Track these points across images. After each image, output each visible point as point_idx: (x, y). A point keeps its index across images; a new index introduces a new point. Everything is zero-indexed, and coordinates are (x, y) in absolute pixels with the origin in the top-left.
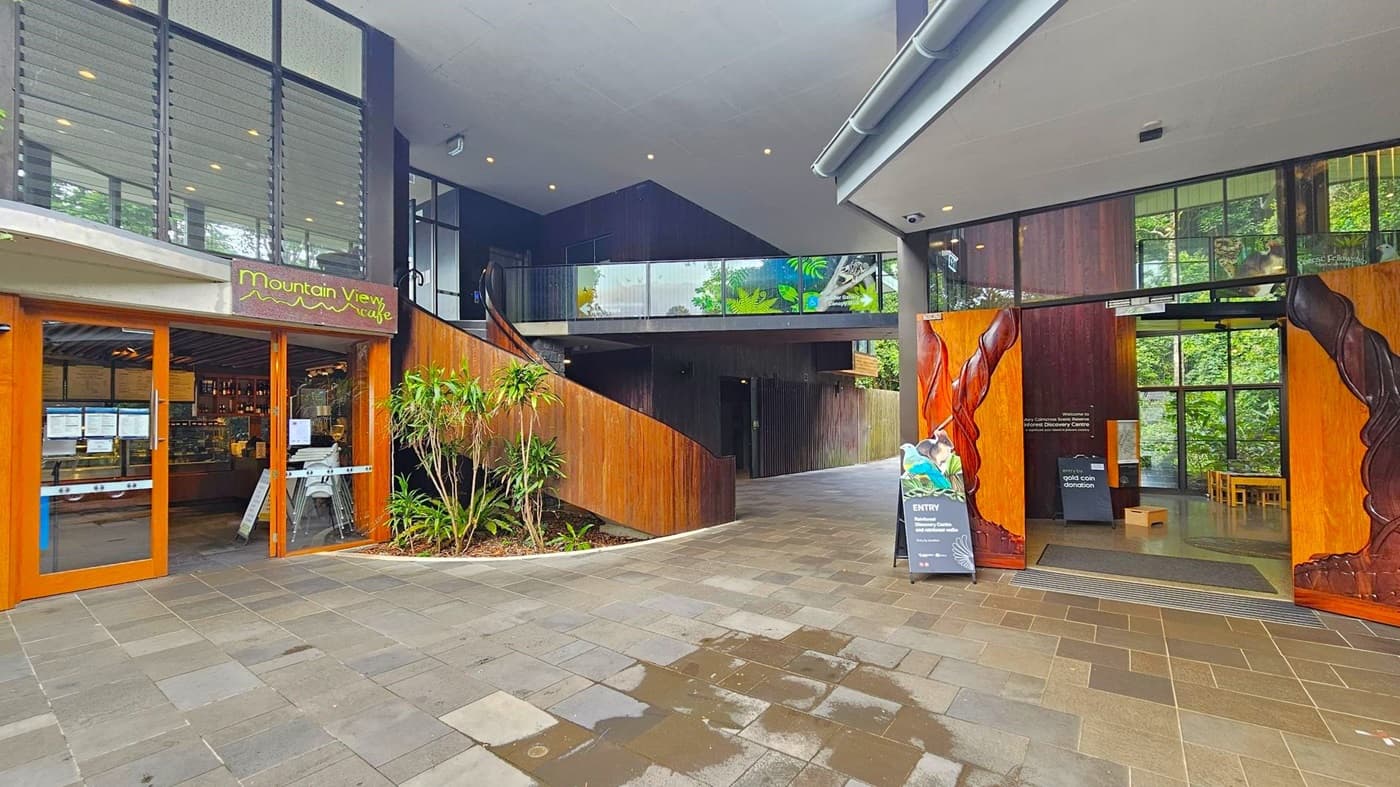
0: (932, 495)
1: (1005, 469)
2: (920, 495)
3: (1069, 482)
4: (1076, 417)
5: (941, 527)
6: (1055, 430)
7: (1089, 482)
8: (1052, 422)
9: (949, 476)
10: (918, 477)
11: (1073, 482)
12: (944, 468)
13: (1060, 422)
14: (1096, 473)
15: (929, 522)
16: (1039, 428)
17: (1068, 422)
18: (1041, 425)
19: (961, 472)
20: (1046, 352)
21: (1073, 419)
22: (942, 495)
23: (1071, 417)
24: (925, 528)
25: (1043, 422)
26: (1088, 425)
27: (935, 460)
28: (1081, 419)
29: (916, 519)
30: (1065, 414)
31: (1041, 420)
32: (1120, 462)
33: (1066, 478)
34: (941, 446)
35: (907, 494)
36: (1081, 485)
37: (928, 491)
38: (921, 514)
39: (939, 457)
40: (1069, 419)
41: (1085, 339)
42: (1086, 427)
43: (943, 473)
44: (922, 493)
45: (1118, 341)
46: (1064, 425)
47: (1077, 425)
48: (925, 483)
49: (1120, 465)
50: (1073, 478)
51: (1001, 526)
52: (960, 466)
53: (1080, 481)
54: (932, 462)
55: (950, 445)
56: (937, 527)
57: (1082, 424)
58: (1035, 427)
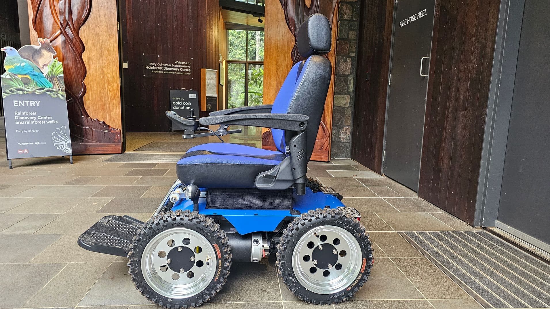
0: (33, 93)
1: (106, 78)
2: (21, 93)
3: (176, 106)
4: (183, 65)
5: (42, 120)
6: (170, 73)
7: (188, 106)
8: (168, 67)
9: (51, 77)
10: (20, 77)
11: (178, 106)
12: (46, 71)
13: (174, 67)
14: (192, 100)
15: (30, 116)
16: (160, 70)
17: (178, 68)
18: (161, 68)
19: (62, 75)
20: (164, 17)
21: (181, 66)
22: (44, 93)
23: (179, 64)
24: (25, 120)
25: (163, 66)
26: (190, 70)
27: (38, 63)
28: (186, 67)
29: (16, 113)
30: (176, 62)
31: (161, 65)
32: (207, 95)
33: (175, 103)
34: (44, 52)
35: (8, 91)
36: (183, 108)
37: (29, 89)
38: (20, 109)
39: (41, 62)
40: (178, 66)
41: (188, 12)
42: (188, 72)
43: (44, 75)
44: (23, 90)
45: (208, 18)
46: (175, 69)
47: (184, 70)
48: (26, 82)
49: (207, 97)
50: (178, 103)
51: (104, 122)
52: (62, 69)
53: (182, 105)
54: (34, 65)
55: (53, 52)
56: (37, 120)
57: (187, 70)
58: (157, 70)
